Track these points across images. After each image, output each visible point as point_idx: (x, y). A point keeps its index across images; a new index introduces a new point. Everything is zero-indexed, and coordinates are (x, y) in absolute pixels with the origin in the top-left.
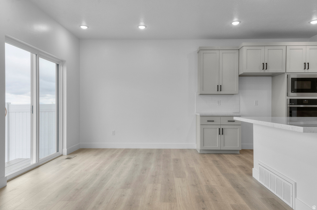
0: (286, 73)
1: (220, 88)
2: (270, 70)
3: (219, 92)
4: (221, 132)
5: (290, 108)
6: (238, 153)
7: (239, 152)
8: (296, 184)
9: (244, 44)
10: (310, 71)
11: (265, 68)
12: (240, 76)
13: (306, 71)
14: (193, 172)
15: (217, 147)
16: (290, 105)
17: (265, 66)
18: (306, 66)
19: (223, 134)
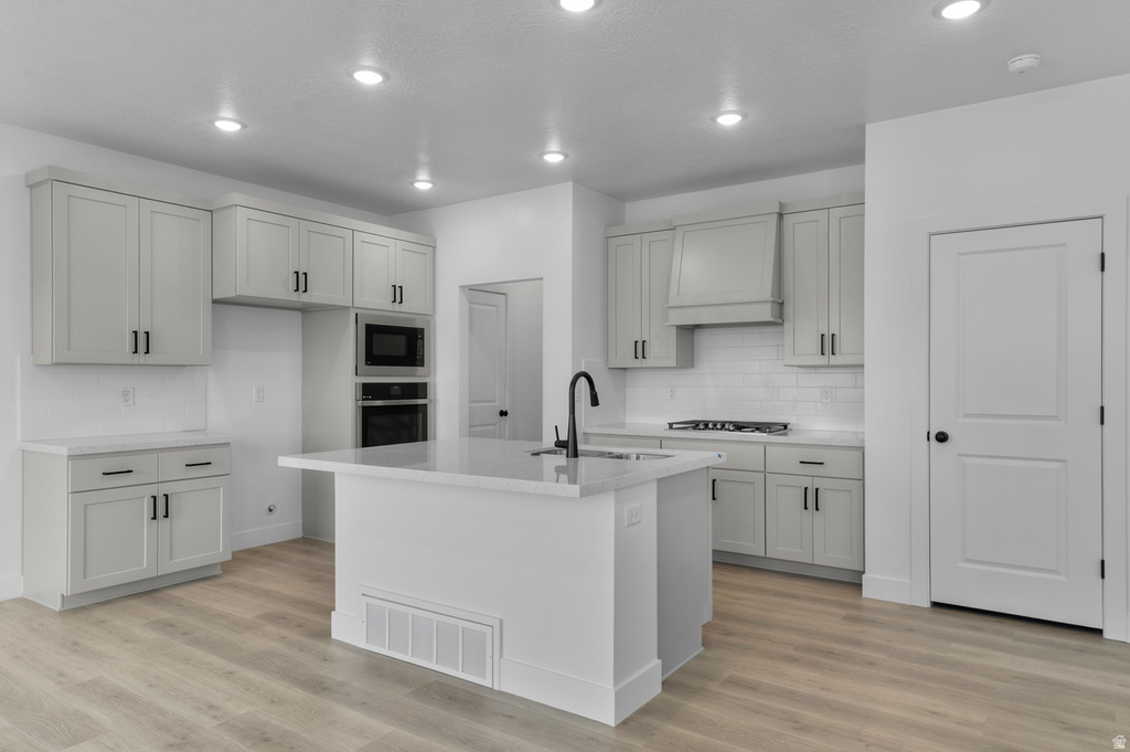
0: (352, 310)
1: (142, 342)
2: (315, 295)
3: (141, 358)
4: (161, 508)
5: (364, 408)
6: (217, 573)
7: (219, 567)
8: (501, 621)
9: (237, 198)
10: (405, 307)
11: (302, 287)
12: (215, 302)
13: (397, 307)
14: (116, 697)
15: (142, 566)
16: (364, 399)
17: (301, 281)
18: (398, 293)
19: (166, 516)
